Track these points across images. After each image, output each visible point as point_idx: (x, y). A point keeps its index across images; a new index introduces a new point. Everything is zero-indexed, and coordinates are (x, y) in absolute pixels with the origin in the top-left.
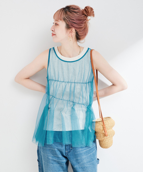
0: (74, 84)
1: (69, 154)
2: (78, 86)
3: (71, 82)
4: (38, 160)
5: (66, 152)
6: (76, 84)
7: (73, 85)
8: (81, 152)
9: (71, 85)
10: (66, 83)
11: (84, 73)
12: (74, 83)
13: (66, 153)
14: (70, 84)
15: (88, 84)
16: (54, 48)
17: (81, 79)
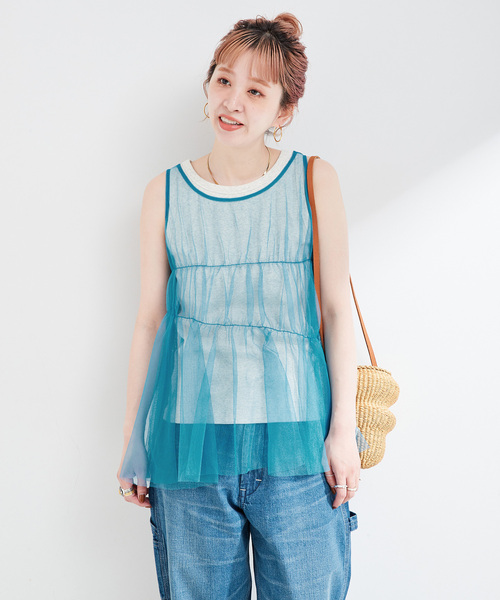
0: (256, 267)
1: (250, 499)
2: (272, 274)
3: (248, 262)
4: (151, 522)
5: (240, 492)
6: (265, 268)
7: (255, 270)
8: (290, 494)
9: (248, 272)
10: (233, 268)
11: (286, 231)
12: (259, 263)
13: (240, 495)
14: (244, 269)
15: (302, 265)
16: (179, 167)
17: (278, 249)
